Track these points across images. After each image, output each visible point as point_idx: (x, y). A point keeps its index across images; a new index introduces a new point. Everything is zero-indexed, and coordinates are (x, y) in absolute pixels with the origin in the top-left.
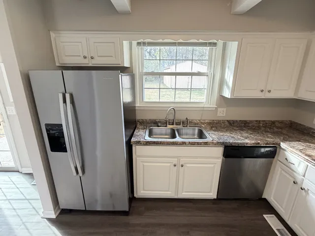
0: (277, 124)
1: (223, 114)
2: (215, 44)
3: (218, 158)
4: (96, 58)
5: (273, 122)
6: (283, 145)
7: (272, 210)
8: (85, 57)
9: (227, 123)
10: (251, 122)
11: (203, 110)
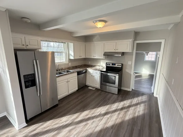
0: (83, 66)
1: (70, 65)
2: (65, 43)
3: (76, 76)
4: (29, 46)
5: (82, 65)
6: (87, 69)
7: (89, 87)
8: (23, 45)
9: (72, 68)
10: (77, 66)
11: (65, 64)
